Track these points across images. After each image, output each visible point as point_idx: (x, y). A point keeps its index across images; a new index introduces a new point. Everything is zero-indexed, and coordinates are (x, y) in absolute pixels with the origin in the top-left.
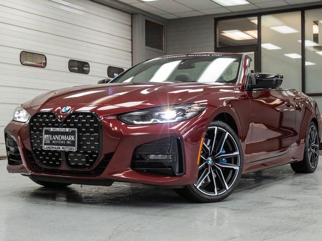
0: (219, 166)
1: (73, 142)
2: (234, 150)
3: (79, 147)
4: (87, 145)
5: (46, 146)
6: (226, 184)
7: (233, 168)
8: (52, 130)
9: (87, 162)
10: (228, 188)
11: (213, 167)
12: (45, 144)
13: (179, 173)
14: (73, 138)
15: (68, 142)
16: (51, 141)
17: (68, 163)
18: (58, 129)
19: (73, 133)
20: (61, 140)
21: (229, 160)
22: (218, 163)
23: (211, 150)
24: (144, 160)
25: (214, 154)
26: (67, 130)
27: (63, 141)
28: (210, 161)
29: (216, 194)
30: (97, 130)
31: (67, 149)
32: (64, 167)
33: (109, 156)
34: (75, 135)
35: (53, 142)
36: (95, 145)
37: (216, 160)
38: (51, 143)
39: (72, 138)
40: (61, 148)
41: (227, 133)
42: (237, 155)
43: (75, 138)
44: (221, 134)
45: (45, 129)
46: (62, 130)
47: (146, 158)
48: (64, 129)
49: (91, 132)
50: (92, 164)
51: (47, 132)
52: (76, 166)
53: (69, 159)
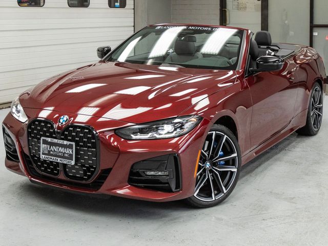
0: (216, 170)
1: (71, 155)
2: (232, 152)
3: (77, 160)
4: (84, 159)
5: (44, 156)
6: (224, 188)
7: (231, 171)
8: (50, 141)
9: (85, 174)
10: (225, 191)
11: (211, 171)
12: (43, 154)
13: (176, 188)
14: (71, 151)
15: (66, 155)
16: (49, 151)
17: (66, 174)
18: (55, 141)
19: (70, 147)
20: (59, 152)
21: (227, 163)
22: (216, 167)
23: (208, 155)
24: (141, 176)
25: (212, 158)
26: (65, 142)
27: (61, 152)
28: (208, 165)
29: (214, 199)
30: (94, 145)
31: (65, 162)
32: (62, 176)
33: (107, 172)
34: (73, 149)
35: (51, 152)
36: (93, 160)
37: (214, 164)
38: (49, 154)
39: (69, 151)
40: (59, 160)
41: (226, 136)
42: (236, 157)
43: (72, 151)
44: (219, 138)
45: (42, 138)
46: (60, 142)
47: (143, 174)
48: (62, 141)
49: (89, 147)
50: (89, 177)
51: (45, 142)
52: (74, 177)
53: (67, 170)
